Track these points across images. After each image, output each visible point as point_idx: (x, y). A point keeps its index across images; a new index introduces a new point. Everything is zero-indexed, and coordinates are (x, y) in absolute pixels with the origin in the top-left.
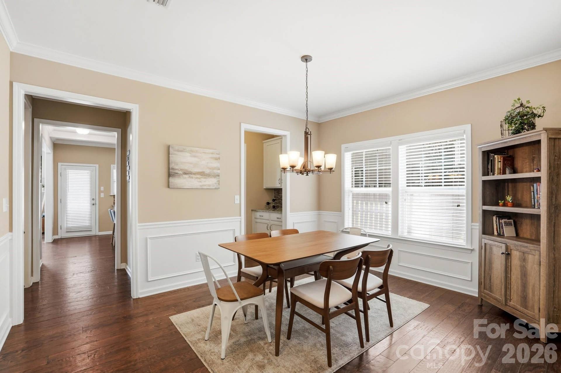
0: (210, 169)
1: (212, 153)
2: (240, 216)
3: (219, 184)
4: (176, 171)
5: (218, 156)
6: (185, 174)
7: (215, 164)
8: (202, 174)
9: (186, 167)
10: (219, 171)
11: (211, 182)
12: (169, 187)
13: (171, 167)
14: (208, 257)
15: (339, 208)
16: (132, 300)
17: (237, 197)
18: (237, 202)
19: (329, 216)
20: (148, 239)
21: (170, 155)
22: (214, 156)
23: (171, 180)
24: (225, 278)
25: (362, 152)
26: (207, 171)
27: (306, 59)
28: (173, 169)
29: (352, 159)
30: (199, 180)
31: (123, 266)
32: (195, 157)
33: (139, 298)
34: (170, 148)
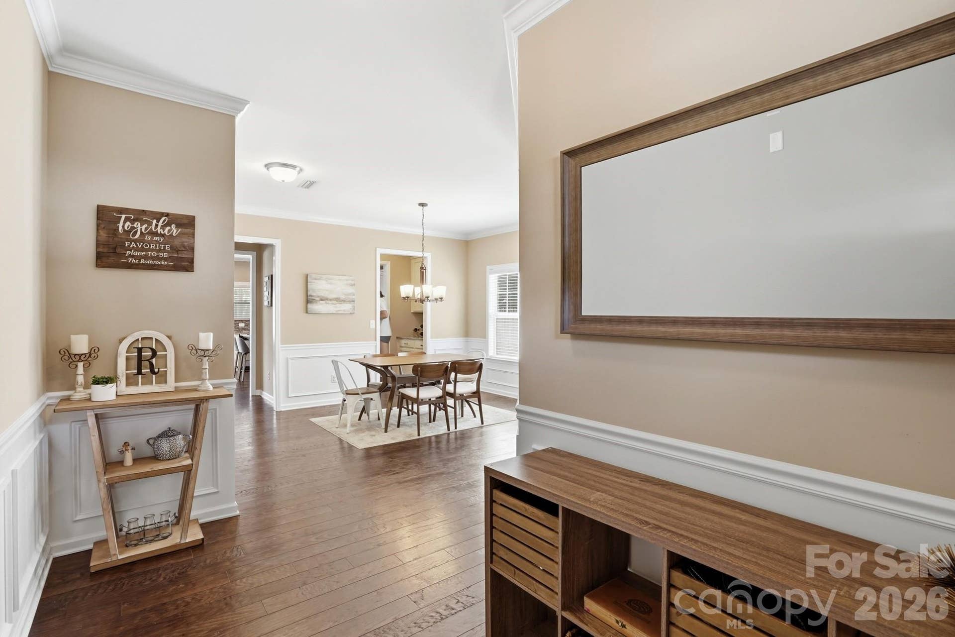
0: (345, 295)
1: (347, 280)
2: (376, 340)
3: (354, 309)
4: (314, 298)
5: (353, 282)
6: (322, 300)
7: (351, 290)
8: (338, 300)
9: (322, 294)
10: (354, 297)
11: (347, 307)
12: (307, 313)
13: (309, 294)
14: (339, 363)
15: (484, 335)
16: (275, 413)
17: (373, 322)
18: (373, 326)
19: (475, 342)
20: (289, 359)
21: (308, 284)
22: (350, 282)
23: (309, 306)
24: (356, 388)
25: (506, 275)
26: (343, 297)
27: (423, 205)
28: (311, 296)
29: (499, 281)
30: (334, 305)
31: (258, 393)
32: (331, 284)
33: (281, 411)
34: (308, 277)
